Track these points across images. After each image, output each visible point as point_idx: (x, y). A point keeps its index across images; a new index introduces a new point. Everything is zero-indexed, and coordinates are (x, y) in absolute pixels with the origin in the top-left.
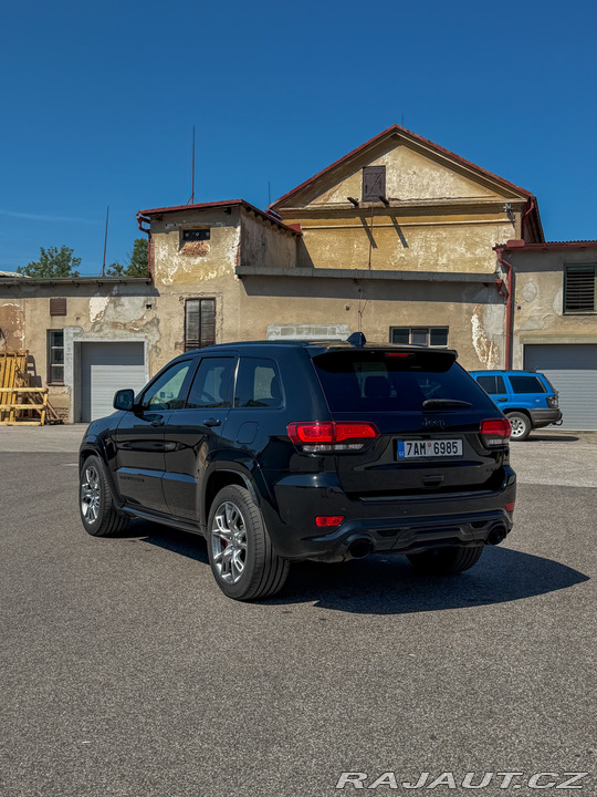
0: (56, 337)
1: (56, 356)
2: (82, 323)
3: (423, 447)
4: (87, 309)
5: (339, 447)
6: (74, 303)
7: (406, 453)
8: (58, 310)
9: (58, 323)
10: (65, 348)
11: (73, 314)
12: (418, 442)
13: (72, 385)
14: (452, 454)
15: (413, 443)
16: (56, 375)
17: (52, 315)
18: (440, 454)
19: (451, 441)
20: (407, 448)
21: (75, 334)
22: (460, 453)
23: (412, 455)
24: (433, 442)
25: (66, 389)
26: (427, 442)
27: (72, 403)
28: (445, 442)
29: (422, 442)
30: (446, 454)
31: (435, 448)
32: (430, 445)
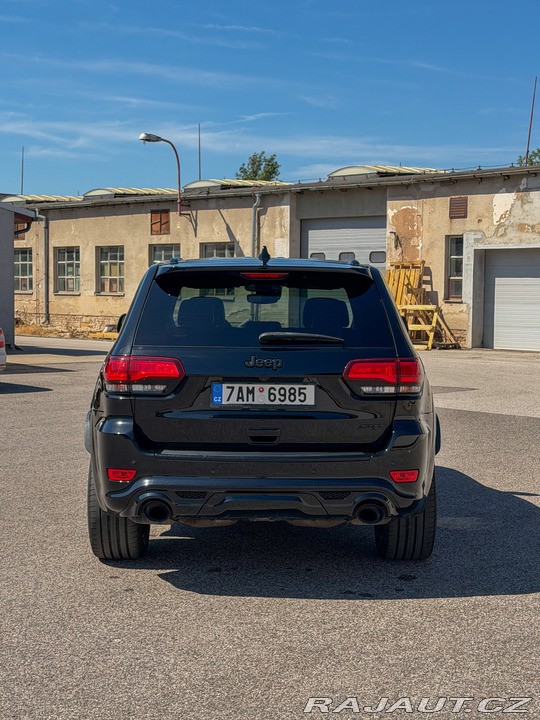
0: (455, 243)
1: (455, 267)
2: (483, 226)
3: (251, 392)
4: (490, 209)
5: (137, 388)
6: (476, 202)
7: (225, 399)
8: (458, 211)
9: (458, 227)
10: (465, 257)
11: (474, 216)
12: (244, 387)
13: (471, 302)
14: (297, 403)
15: (237, 386)
16: (453, 289)
17: (451, 218)
18: (277, 402)
19: (297, 387)
20: (226, 392)
21: (477, 241)
22: (310, 401)
23: (233, 401)
24: (267, 387)
25: (463, 307)
26: (257, 387)
27: (470, 324)
28: (287, 387)
29: (251, 386)
30: (287, 402)
31: (270, 394)
32: (262, 390)
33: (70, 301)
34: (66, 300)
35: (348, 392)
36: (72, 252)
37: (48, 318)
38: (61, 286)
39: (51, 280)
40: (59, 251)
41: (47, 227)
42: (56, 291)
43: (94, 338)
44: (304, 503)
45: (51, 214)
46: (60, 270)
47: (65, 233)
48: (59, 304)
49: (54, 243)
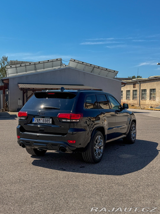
3: (40, 120)
7: (35, 121)
12: (38, 119)
14: (48, 123)
15: (37, 118)
18: (44, 122)
19: (48, 119)
20: (35, 120)
22: (51, 122)
23: (36, 122)
24: (43, 119)
26: (41, 119)
28: (46, 119)
29: (40, 119)
30: (46, 123)
31: (43, 120)
32: (42, 120)
33: (144, 101)
34: (143, 101)
35: (58, 120)
36: (145, 90)
37: (140, 105)
38: (143, 98)
39: (141, 97)
40: (143, 90)
41: (140, 85)
42: (142, 99)
43: (146, 110)
44: (48, 146)
45: (141, 82)
46: (142, 94)
47: (144, 86)
48: (142, 102)
49: (142, 88)
